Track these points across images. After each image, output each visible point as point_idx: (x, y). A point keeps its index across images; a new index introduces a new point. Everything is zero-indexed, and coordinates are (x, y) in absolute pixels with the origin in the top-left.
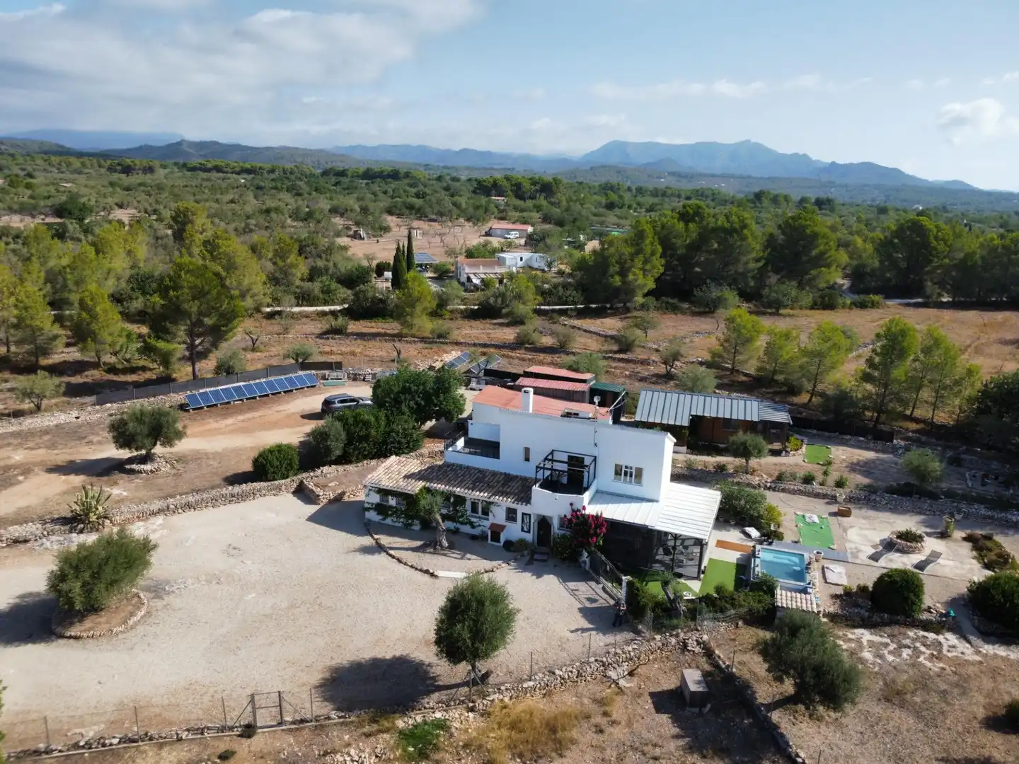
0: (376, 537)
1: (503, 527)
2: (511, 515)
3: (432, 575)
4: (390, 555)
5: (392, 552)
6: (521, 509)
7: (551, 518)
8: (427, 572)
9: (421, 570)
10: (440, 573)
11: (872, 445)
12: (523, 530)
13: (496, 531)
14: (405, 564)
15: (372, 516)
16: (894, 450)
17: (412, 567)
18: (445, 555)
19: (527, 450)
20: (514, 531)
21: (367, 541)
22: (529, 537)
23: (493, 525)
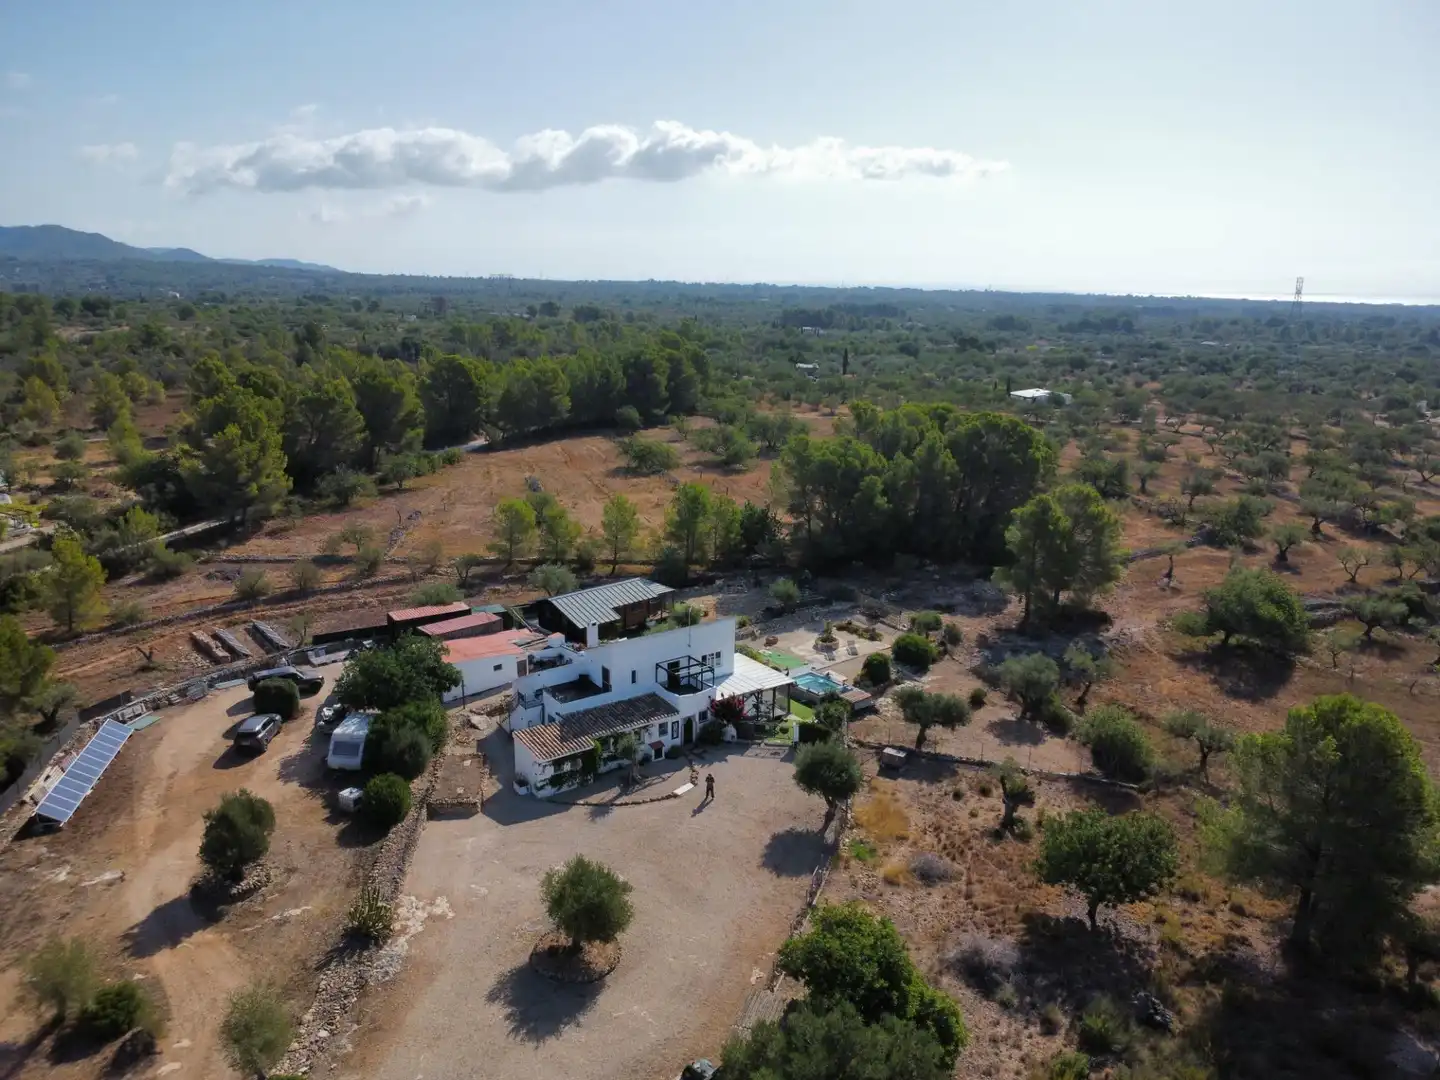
0: (582, 802)
1: (660, 742)
2: (663, 729)
3: (676, 796)
4: (621, 805)
5: (618, 802)
6: (670, 720)
7: (694, 716)
8: (668, 797)
9: (663, 799)
10: (679, 791)
11: (704, 589)
12: (673, 738)
13: (658, 747)
14: (644, 802)
15: (549, 791)
16: (720, 590)
17: (652, 801)
18: (649, 785)
19: (634, 673)
20: (668, 741)
21: (579, 811)
22: (678, 741)
23: (652, 745)
